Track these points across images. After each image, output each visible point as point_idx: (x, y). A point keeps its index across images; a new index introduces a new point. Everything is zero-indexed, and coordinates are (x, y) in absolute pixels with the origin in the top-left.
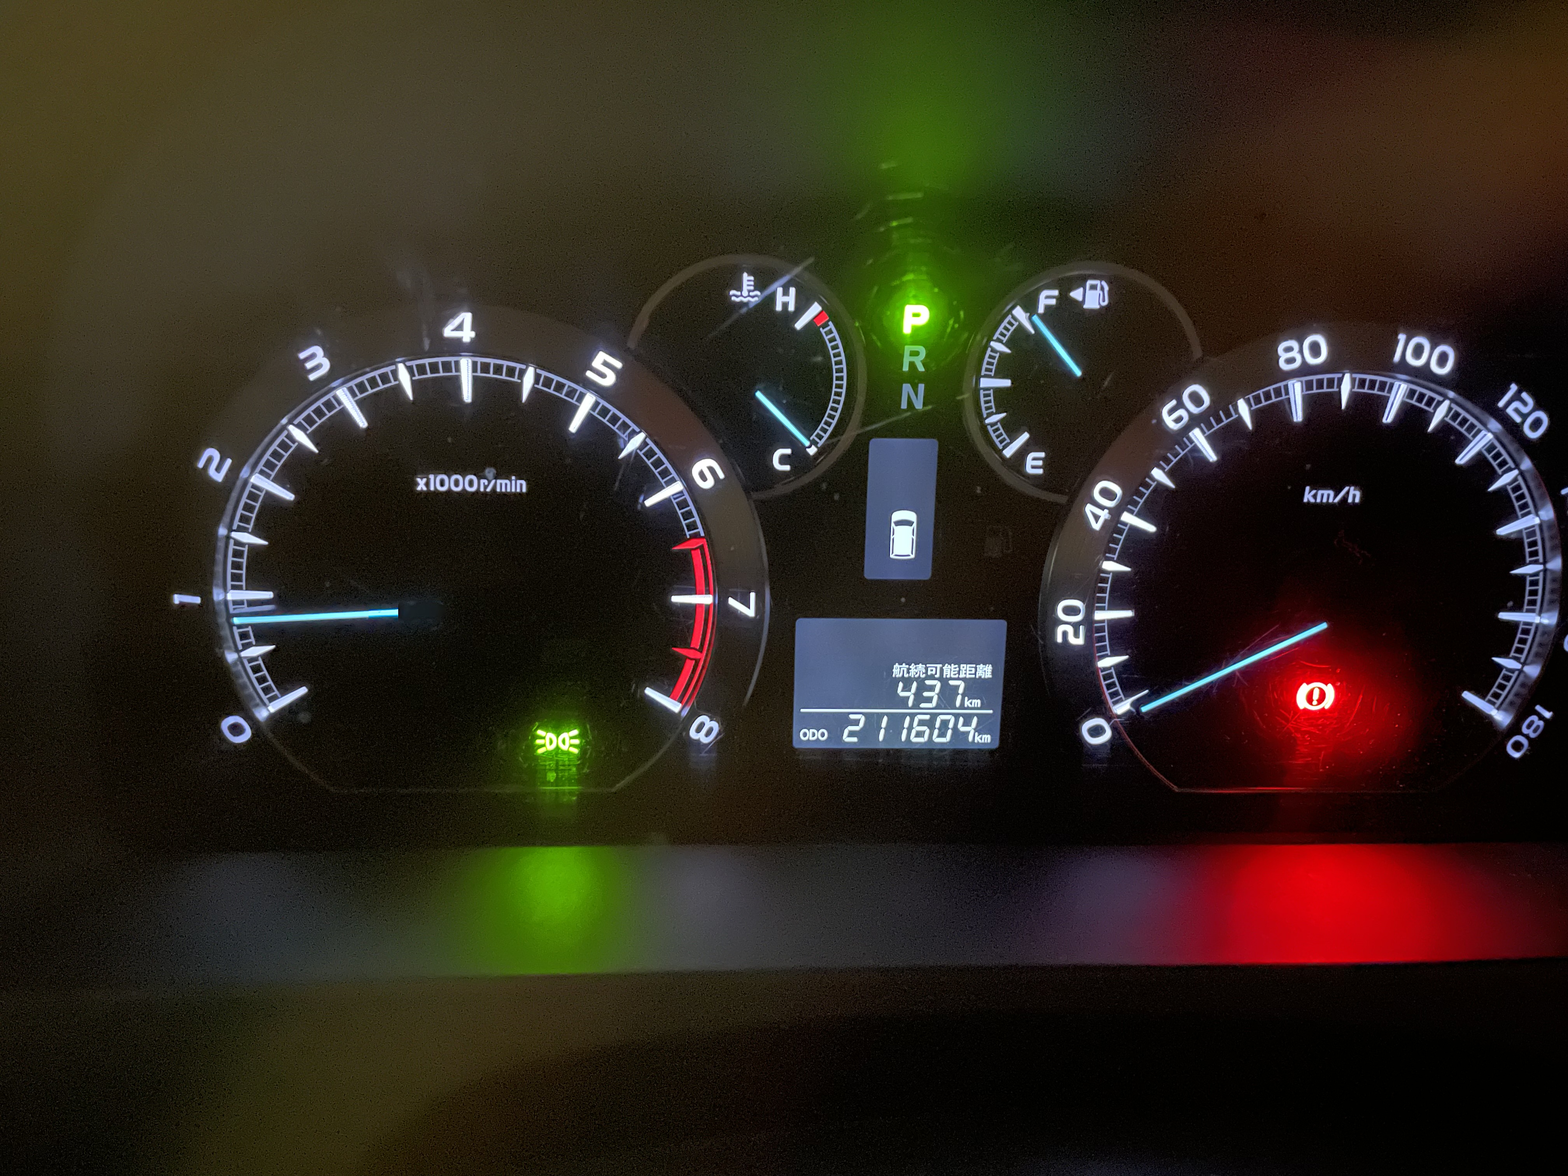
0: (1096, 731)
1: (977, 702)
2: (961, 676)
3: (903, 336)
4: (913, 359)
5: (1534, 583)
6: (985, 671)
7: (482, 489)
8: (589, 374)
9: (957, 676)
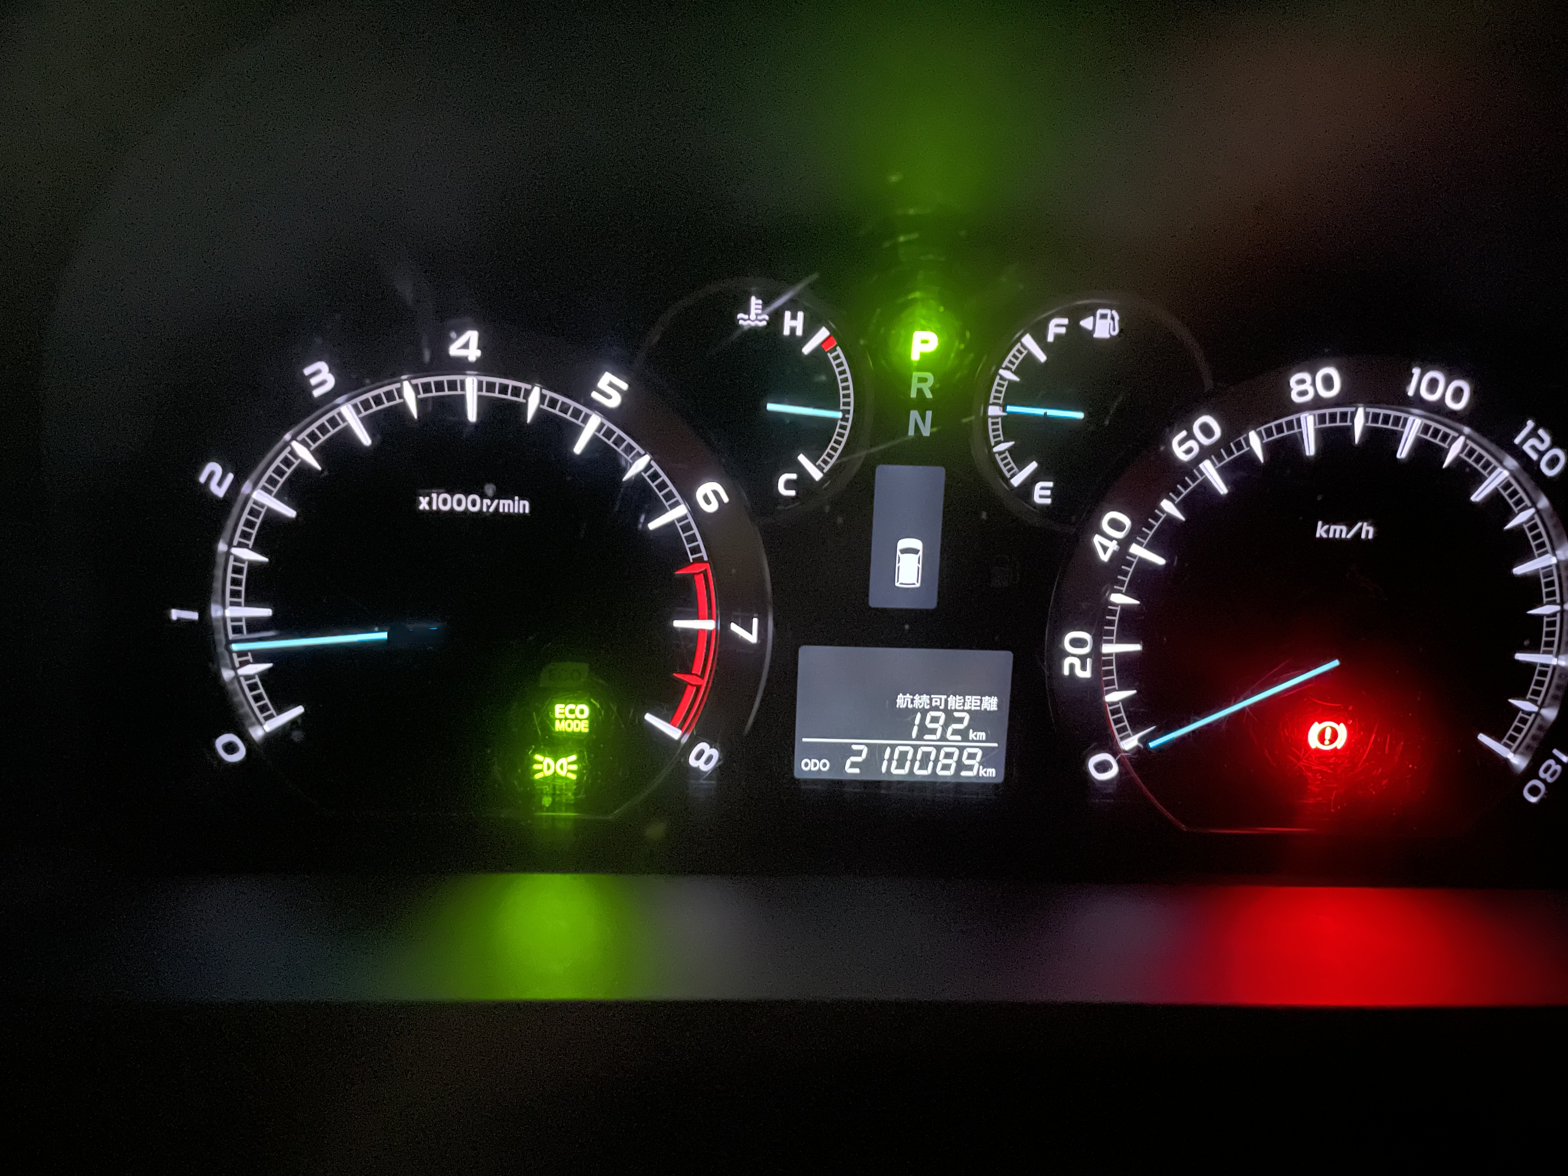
0: (1103, 767)
1: (982, 735)
2: (967, 707)
3: (911, 362)
4: (921, 385)
5: (1552, 624)
6: (990, 703)
7: (485, 509)
8: (595, 395)
9: (962, 708)
